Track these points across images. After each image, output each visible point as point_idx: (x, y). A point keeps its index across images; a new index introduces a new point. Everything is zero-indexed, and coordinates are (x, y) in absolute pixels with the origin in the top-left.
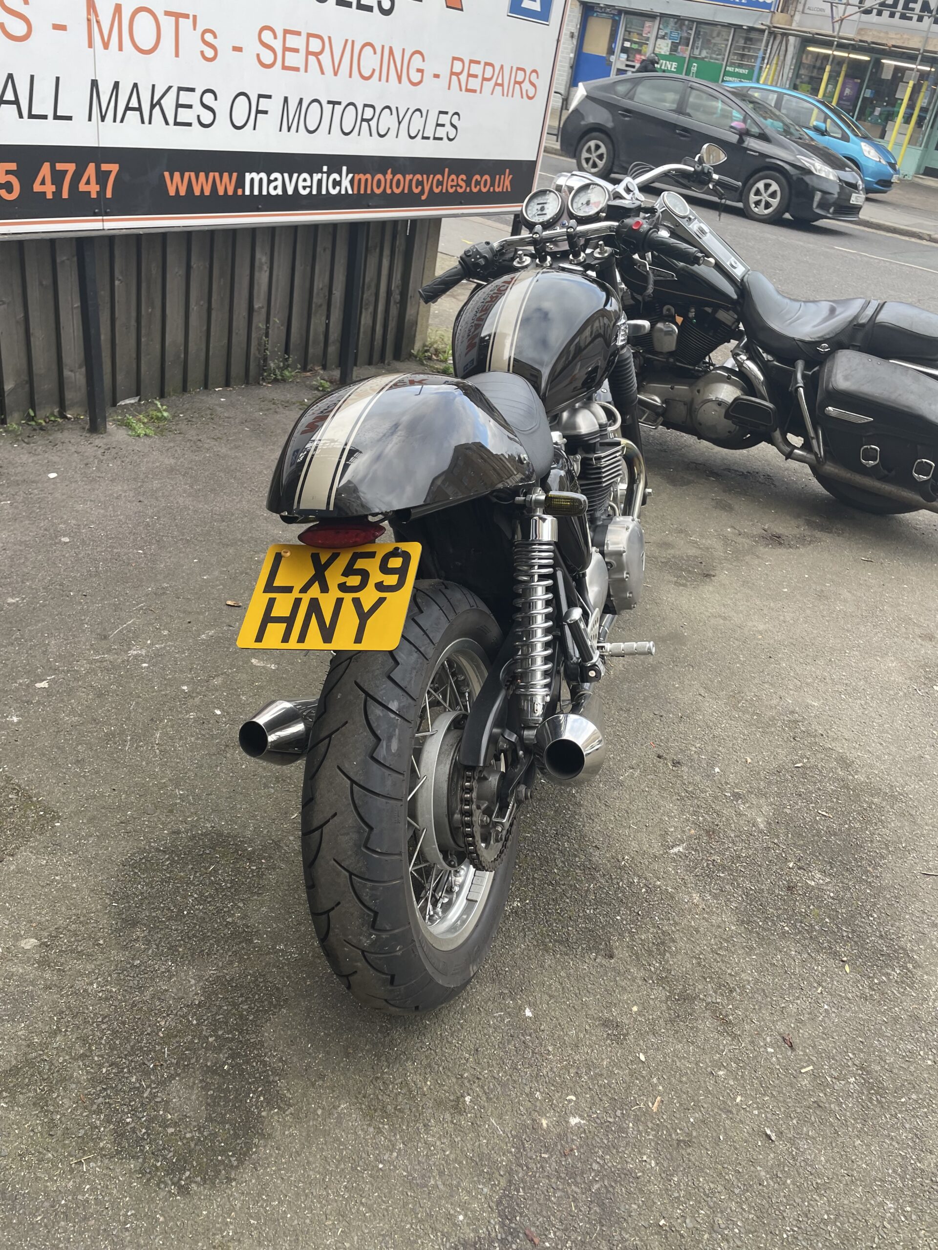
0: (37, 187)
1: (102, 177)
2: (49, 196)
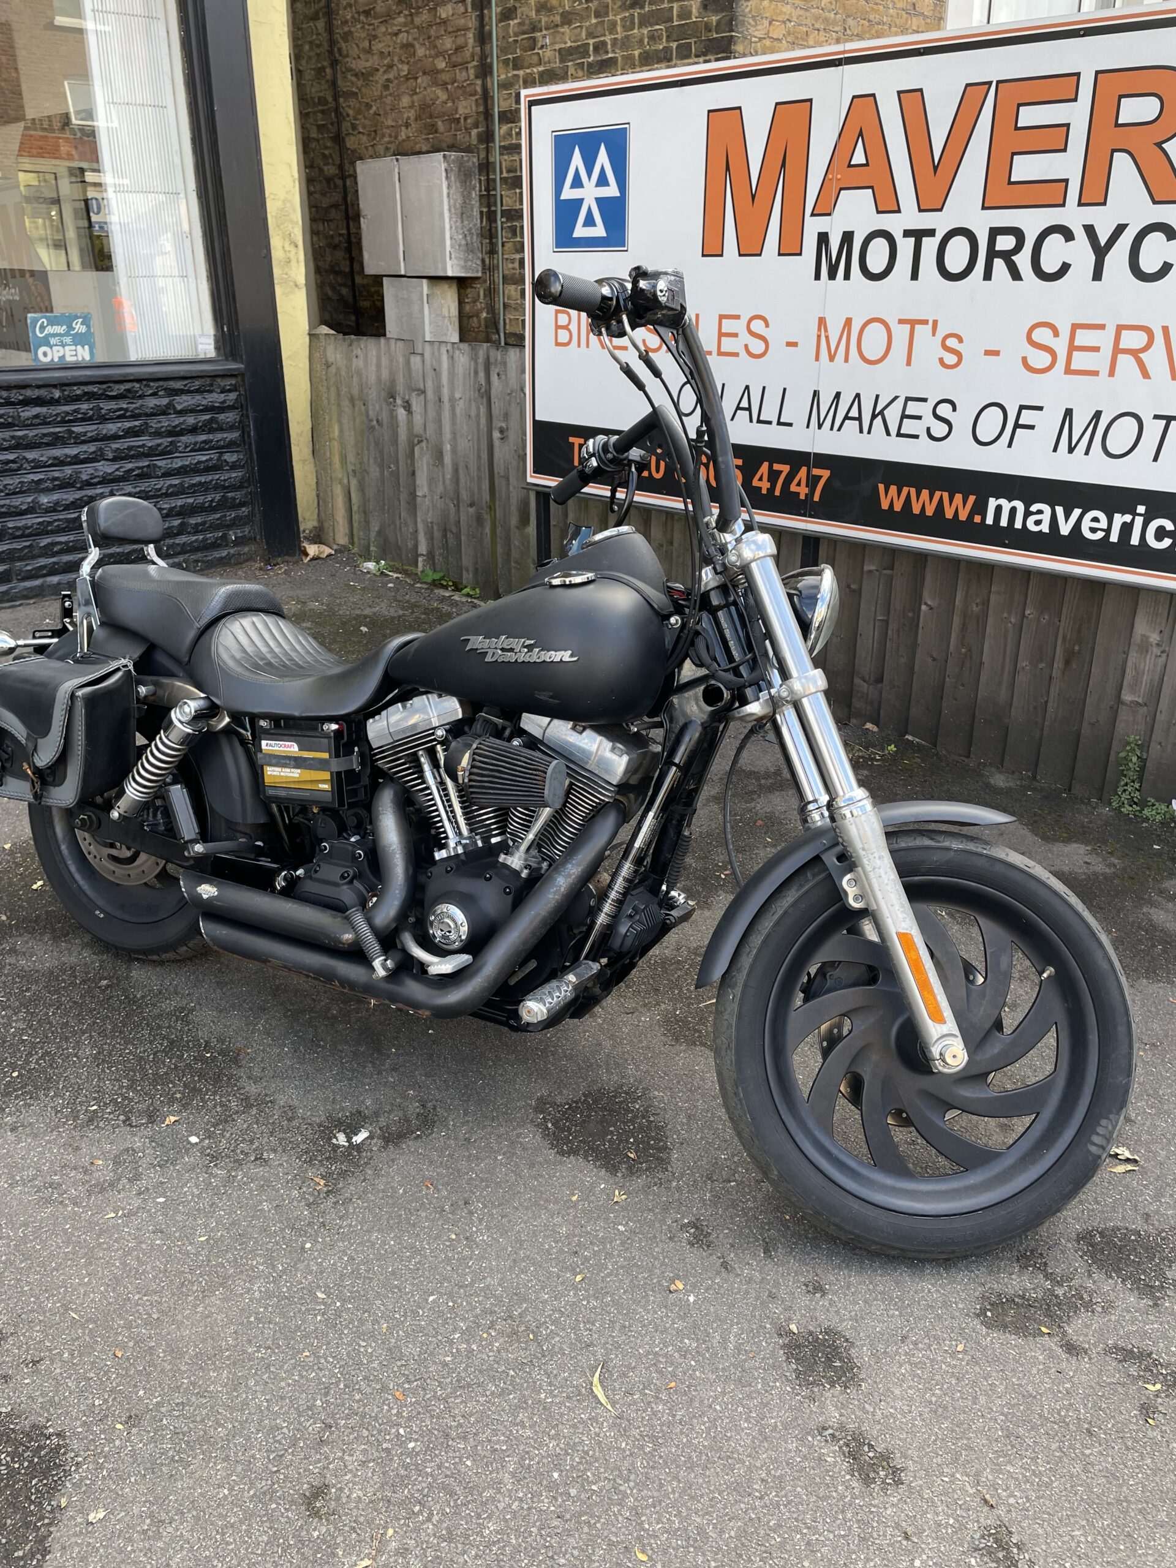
1: (813, 481)
2: (764, 491)
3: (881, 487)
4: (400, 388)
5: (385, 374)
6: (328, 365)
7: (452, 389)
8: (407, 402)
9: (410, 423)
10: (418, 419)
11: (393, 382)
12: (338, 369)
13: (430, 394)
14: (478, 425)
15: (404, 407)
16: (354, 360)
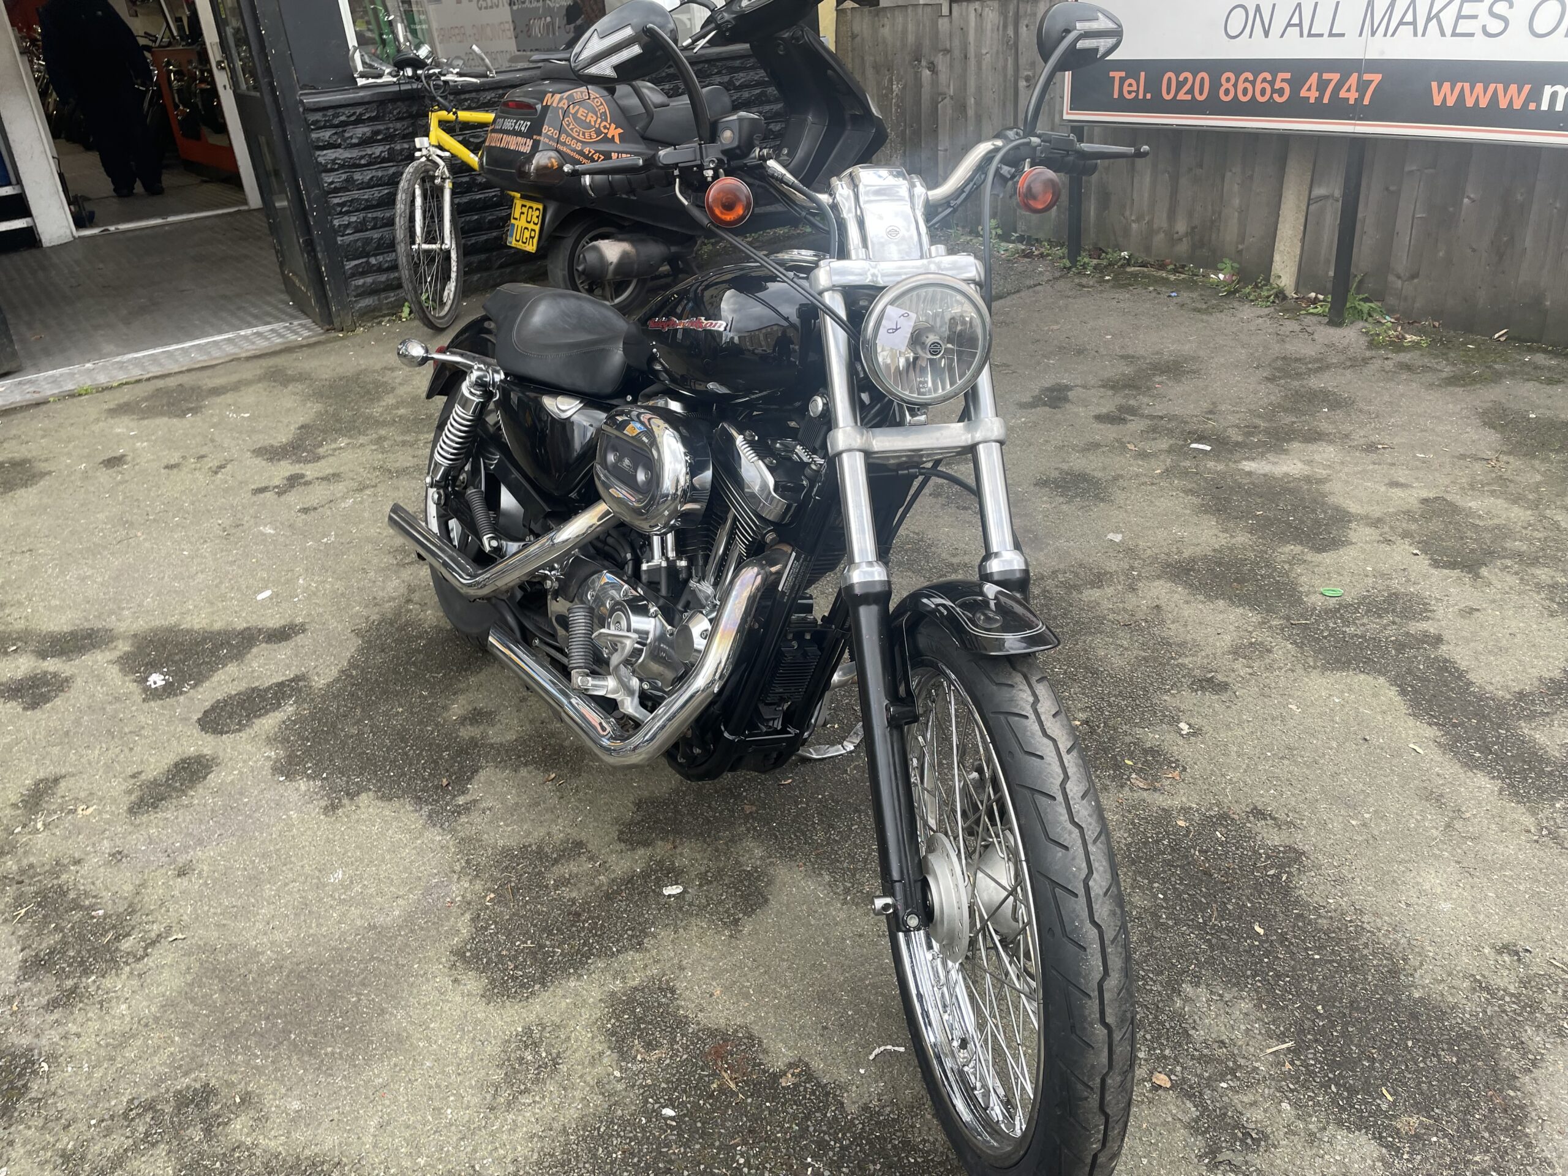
0: (1303, 93)
1: (1362, 87)
2: (1312, 101)
3: (1434, 85)
4: (926, 50)
5: (911, 38)
6: (854, 37)
7: (978, 46)
8: (932, 63)
9: (935, 83)
10: (943, 77)
11: (918, 47)
12: (863, 39)
13: (957, 53)
14: (1005, 76)
15: (929, 68)
16: (882, 30)
